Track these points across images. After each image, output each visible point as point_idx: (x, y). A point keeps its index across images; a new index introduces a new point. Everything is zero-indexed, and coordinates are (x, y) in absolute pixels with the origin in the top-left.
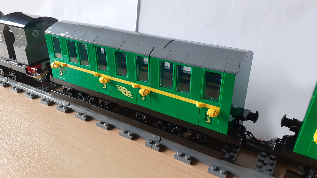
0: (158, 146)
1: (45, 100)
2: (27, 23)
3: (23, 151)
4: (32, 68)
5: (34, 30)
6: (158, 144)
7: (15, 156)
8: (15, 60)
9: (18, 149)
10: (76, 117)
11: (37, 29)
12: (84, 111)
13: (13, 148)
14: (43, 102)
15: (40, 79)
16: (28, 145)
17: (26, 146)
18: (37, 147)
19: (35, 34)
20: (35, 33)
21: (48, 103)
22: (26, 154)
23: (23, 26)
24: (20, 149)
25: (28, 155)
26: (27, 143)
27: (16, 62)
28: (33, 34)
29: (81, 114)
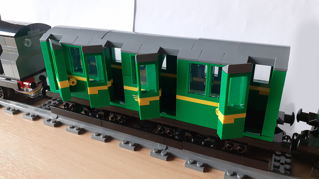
0: (165, 155)
1: (28, 114)
2: (17, 31)
3: (16, 169)
4: (24, 83)
5: (26, 39)
6: (165, 153)
7: (7, 176)
8: (3, 75)
9: (11, 168)
10: (67, 130)
11: (29, 38)
12: (76, 123)
13: (5, 168)
14: (27, 117)
15: (32, 95)
16: (22, 163)
17: (19, 164)
18: (31, 164)
19: (27, 44)
20: (28, 42)
21: (33, 117)
22: (21, 172)
23: (13, 35)
24: (12, 167)
25: (23, 174)
26: (19, 160)
27: (3, 77)
28: (25, 43)
29: (73, 127)
